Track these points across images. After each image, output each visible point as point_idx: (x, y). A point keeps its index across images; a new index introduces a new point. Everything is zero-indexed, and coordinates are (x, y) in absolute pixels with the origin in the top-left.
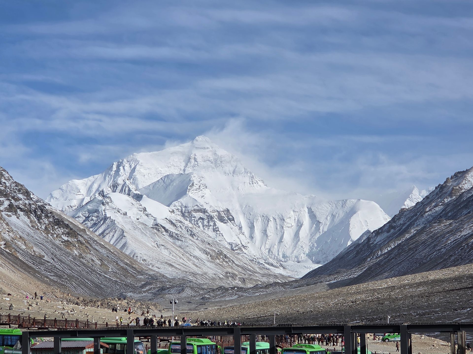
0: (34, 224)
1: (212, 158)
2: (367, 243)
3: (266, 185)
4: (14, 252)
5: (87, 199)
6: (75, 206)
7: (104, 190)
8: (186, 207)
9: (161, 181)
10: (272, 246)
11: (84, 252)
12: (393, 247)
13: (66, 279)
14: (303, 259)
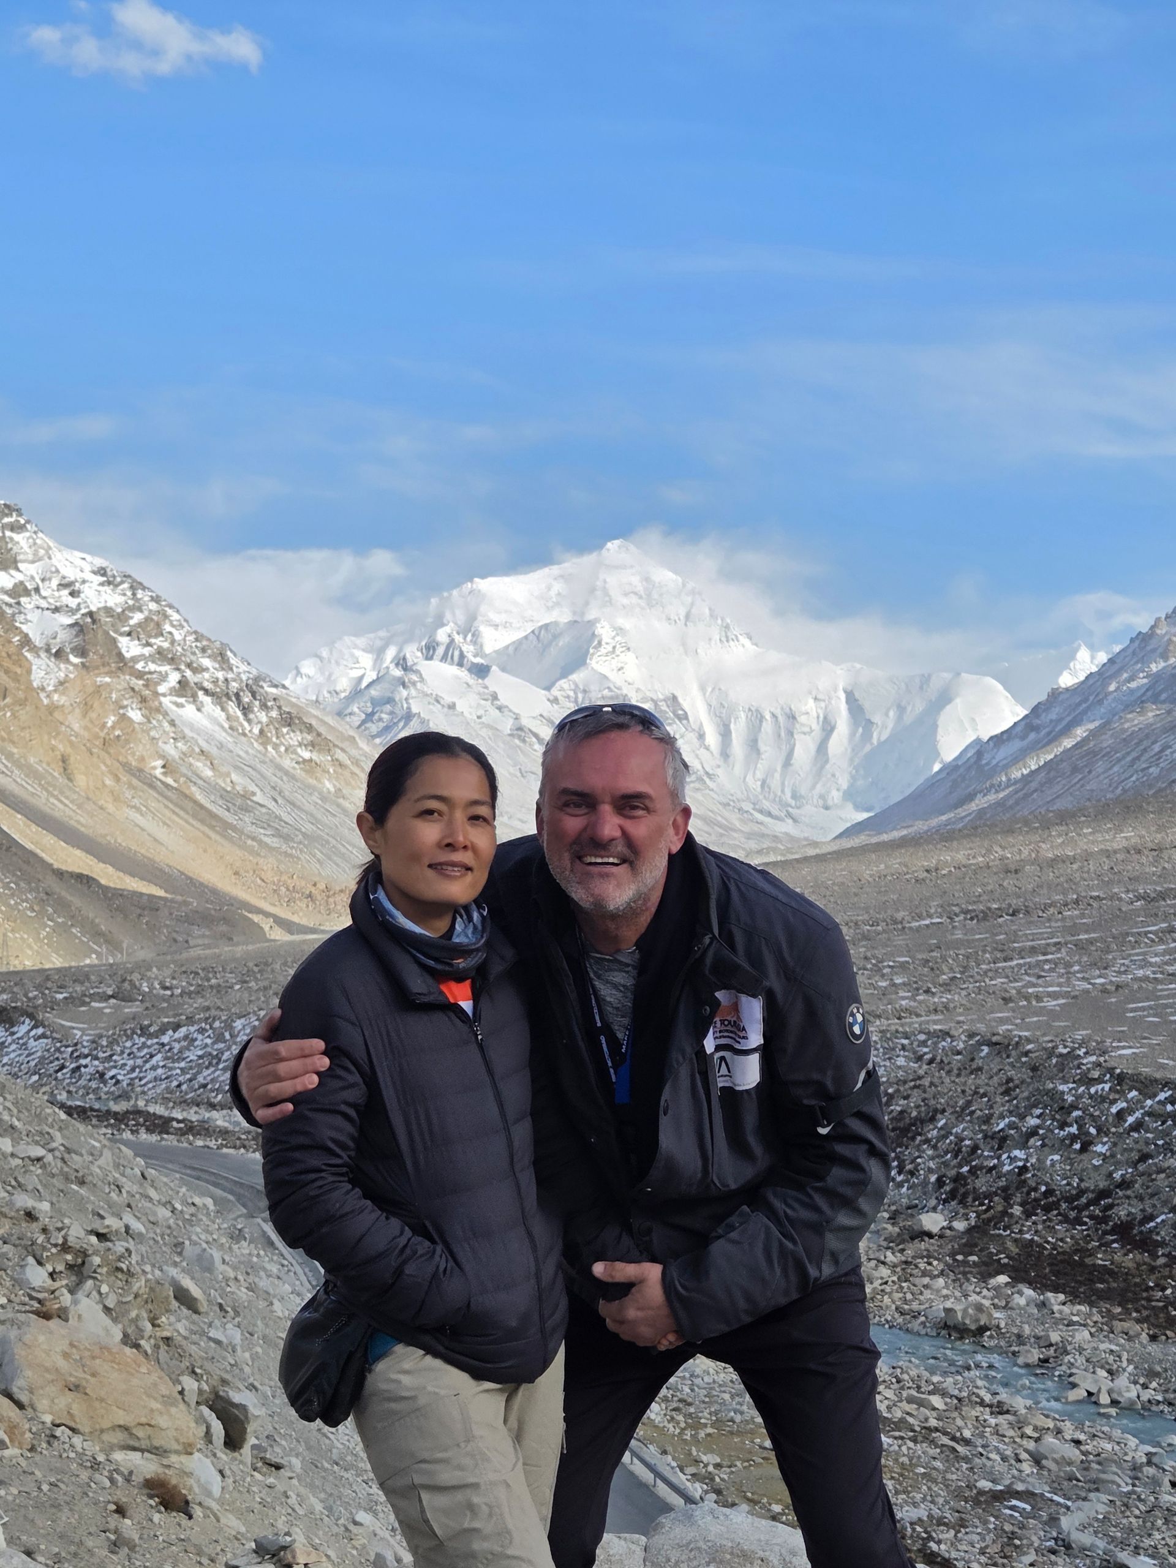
0: (235, 724)
1: (640, 588)
2: (975, 763)
3: (756, 645)
4: (185, 782)
5: (371, 676)
6: (345, 691)
7: (408, 656)
8: (585, 691)
9: (532, 637)
10: (770, 773)
11: (348, 784)
12: (1033, 768)
13: (300, 843)
14: (836, 801)
